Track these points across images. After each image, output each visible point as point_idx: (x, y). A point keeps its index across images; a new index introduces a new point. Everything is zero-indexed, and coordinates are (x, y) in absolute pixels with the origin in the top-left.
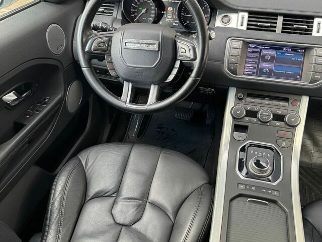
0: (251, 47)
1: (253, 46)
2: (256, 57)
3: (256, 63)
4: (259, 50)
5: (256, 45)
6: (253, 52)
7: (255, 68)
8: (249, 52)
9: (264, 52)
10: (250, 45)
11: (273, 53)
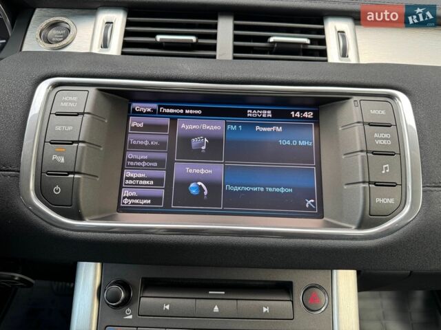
0: (140, 114)
1: (147, 107)
2: (161, 146)
3: (161, 163)
4: (167, 121)
5: (155, 106)
6: (148, 127)
7: (158, 182)
8: (135, 128)
9: (185, 126)
10: (137, 106)
11: (215, 126)
